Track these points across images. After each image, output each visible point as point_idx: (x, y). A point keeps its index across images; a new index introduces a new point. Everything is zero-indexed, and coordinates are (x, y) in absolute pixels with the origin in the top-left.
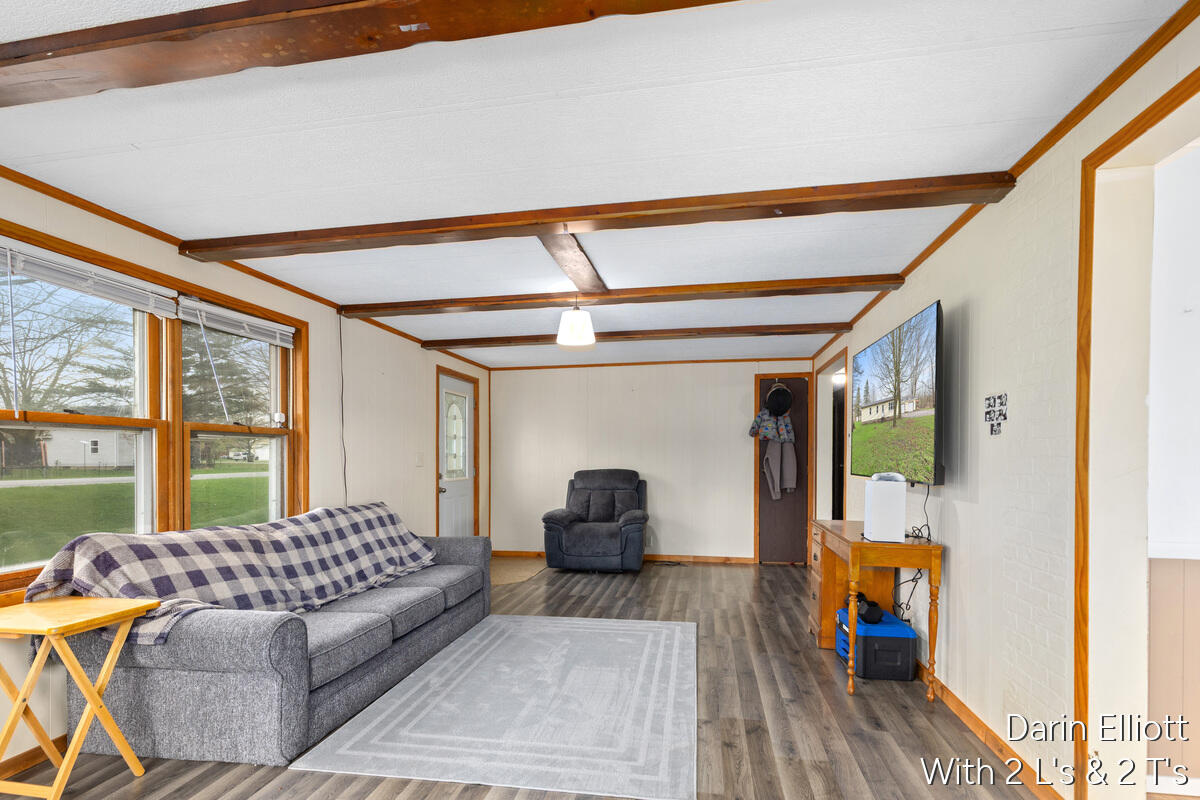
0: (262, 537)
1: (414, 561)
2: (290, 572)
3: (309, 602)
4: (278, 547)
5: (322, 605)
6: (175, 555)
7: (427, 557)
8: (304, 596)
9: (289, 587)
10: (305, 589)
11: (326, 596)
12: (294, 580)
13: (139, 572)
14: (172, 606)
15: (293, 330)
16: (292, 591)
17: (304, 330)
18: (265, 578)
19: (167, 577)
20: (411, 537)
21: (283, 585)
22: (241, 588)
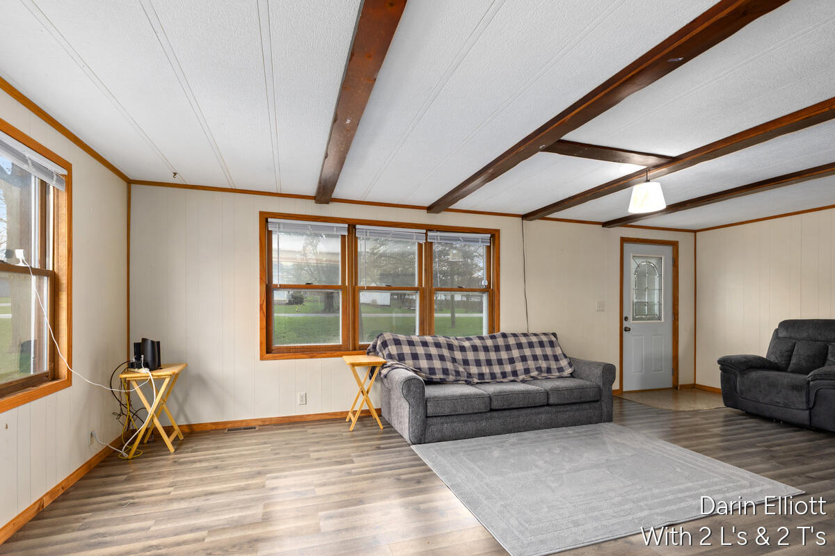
0: (456, 343)
1: (559, 372)
2: (466, 362)
3: (471, 380)
4: (462, 349)
5: (477, 383)
6: (409, 345)
7: (568, 371)
8: (469, 375)
9: (461, 369)
10: (471, 372)
11: (484, 379)
12: (467, 367)
13: (393, 349)
14: (392, 364)
15: (489, 235)
16: (462, 372)
17: (497, 235)
18: (448, 363)
19: (403, 354)
20: (563, 357)
21: (458, 368)
22: (433, 364)
